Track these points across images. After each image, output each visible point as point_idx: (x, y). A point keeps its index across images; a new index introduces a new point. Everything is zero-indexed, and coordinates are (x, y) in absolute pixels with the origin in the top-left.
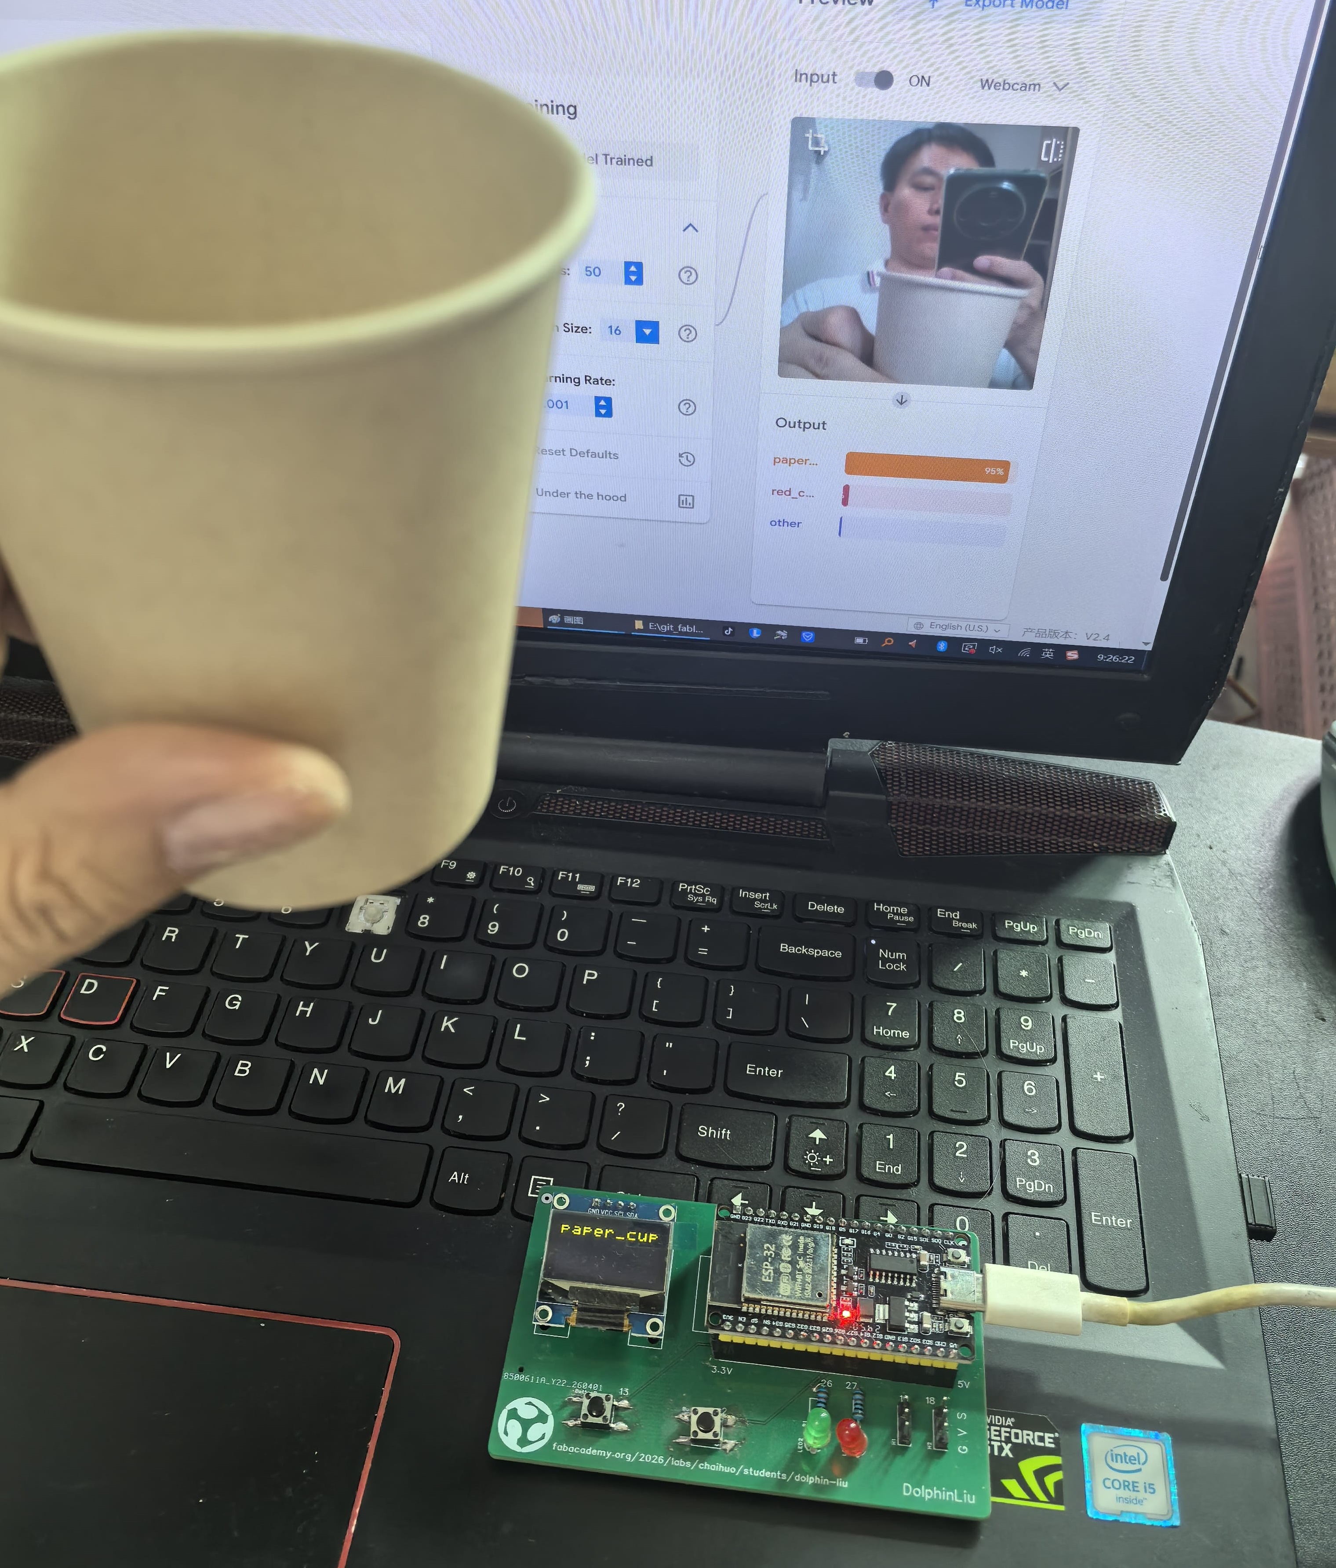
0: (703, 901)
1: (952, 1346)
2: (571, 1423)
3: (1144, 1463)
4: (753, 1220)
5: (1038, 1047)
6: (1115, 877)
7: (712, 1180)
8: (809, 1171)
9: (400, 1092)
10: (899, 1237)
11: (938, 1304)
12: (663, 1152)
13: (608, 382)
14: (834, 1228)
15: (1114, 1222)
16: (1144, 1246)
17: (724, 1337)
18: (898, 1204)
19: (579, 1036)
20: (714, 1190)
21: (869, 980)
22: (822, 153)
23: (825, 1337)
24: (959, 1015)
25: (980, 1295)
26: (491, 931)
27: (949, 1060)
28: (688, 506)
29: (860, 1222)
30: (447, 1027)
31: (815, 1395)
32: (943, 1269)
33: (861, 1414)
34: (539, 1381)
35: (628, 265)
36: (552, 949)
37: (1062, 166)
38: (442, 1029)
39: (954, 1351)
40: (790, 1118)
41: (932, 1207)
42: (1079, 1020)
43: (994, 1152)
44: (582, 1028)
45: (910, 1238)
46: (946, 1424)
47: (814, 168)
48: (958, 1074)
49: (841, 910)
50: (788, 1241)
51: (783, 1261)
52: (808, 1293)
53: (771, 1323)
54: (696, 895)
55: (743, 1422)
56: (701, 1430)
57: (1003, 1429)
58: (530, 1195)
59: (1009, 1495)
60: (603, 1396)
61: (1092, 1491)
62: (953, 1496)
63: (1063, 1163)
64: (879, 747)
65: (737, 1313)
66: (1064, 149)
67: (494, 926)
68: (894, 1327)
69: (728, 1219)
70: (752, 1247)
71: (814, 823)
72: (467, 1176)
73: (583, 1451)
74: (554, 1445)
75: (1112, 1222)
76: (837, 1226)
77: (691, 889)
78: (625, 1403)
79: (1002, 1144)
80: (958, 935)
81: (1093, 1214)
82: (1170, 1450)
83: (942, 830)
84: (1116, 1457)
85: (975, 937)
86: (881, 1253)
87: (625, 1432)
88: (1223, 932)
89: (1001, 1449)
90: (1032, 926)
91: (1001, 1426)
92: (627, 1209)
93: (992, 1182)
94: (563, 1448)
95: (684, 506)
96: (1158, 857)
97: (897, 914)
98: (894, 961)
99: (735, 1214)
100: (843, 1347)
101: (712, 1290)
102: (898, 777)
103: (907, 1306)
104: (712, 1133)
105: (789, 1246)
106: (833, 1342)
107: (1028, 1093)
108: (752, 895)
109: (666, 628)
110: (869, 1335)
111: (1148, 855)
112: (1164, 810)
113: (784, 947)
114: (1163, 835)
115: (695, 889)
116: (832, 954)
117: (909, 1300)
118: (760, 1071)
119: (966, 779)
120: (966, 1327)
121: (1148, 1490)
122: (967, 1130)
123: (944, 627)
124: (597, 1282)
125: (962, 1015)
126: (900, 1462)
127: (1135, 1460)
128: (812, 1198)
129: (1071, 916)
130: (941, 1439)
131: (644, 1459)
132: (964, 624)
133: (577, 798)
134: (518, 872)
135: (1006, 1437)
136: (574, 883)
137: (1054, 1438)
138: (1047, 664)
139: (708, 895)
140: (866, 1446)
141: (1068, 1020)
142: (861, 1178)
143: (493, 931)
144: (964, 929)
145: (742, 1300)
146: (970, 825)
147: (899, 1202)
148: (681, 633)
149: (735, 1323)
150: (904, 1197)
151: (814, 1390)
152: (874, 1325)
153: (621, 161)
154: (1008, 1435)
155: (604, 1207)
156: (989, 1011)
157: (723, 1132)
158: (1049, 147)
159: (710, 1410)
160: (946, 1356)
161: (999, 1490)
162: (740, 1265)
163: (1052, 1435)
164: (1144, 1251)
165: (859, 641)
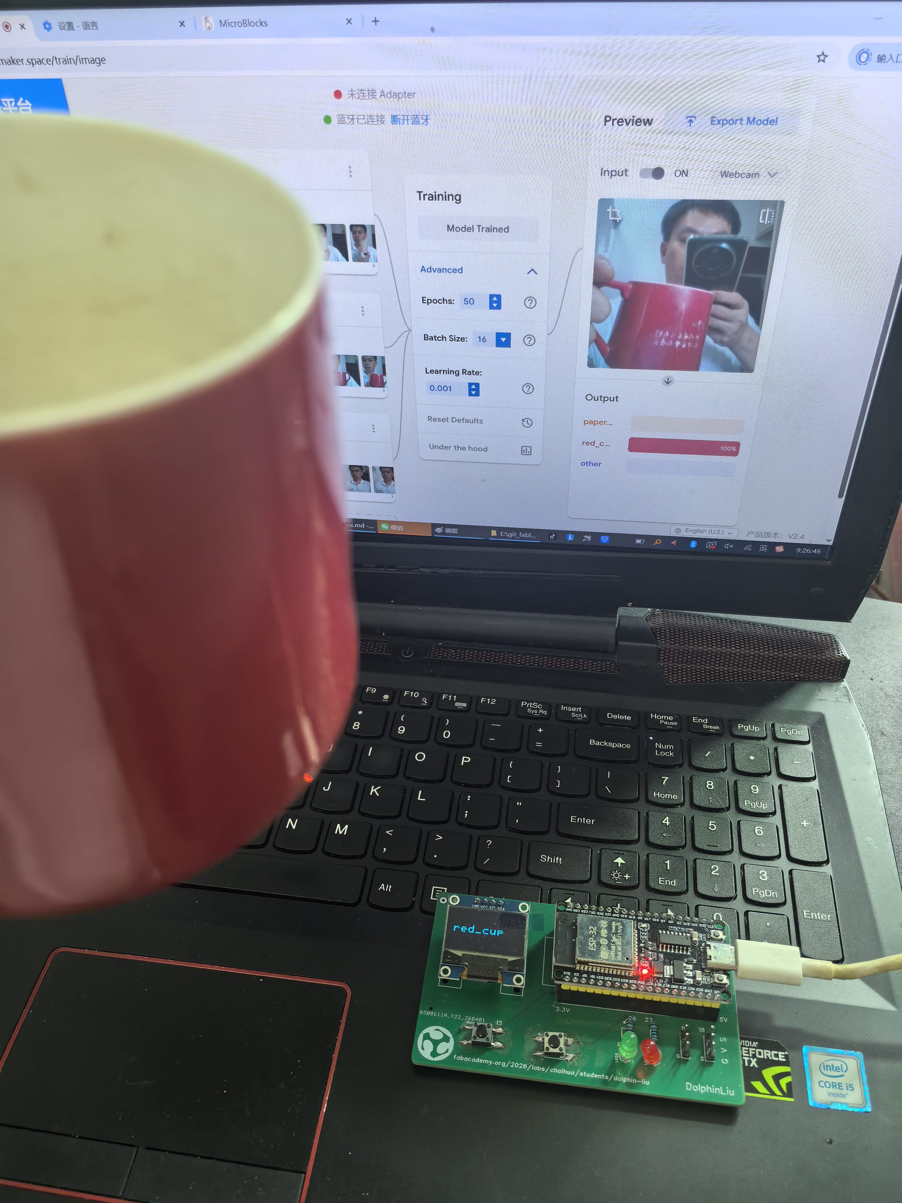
0: (538, 713)
1: (716, 992)
2: (465, 1042)
3: (845, 1071)
4: (581, 912)
5: (763, 804)
6: (809, 696)
7: (551, 890)
8: (615, 884)
9: (345, 834)
10: (678, 923)
11: (706, 965)
12: (518, 872)
13: (477, 373)
14: (634, 917)
15: (819, 916)
16: (839, 932)
17: (565, 986)
18: (674, 905)
19: (460, 799)
20: (553, 896)
21: (650, 763)
22: (618, 221)
23: (632, 986)
24: (710, 784)
25: (734, 960)
26: (400, 732)
27: (704, 813)
28: (527, 453)
29: (652, 913)
30: (374, 792)
31: (625, 1025)
32: (708, 943)
33: (656, 1037)
34: (443, 1016)
35: (491, 296)
36: (440, 744)
37: (773, 226)
38: (371, 794)
39: (718, 995)
40: (601, 850)
41: (697, 907)
42: (790, 787)
43: (736, 872)
44: (461, 793)
45: (685, 924)
46: (714, 1043)
47: (612, 231)
48: (711, 822)
49: (629, 718)
50: (605, 925)
51: (602, 937)
52: (620, 957)
53: (596, 977)
54: (533, 709)
55: (578, 1043)
56: (551, 1047)
57: (751, 1049)
58: (432, 898)
59: (756, 1091)
60: (486, 1024)
61: (811, 1090)
62: (720, 1090)
63: (783, 879)
64: (651, 614)
65: (573, 970)
66: (775, 215)
67: (402, 729)
68: (676, 980)
69: (565, 911)
70: (582, 928)
71: (609, 663)
72: (390, 887)
73: (474, 1060)
74: (455, 1056)
75: (817, 916)
76: (637, 916)
77: (529, 705)
78: (500, 1030)
79: (742, 867)
80: (707, 734)
81: (804, 911)
82: (862, 1062)
83: (694, 667)
84: (827, 1067)
85: (719, 735)
86: (666, 933)
87: (501, 1048)
88: (883, 734)
89: (750, 1062)
90: (756, 728)
91: (749, 1047)
92: (498, 905)
93: (736, 891)
94: (461, 1058)
95: (525, 453)
96: (838, 683)
97: (666, 720)
98: (665, 751)
99: (569, 908)
100: (643, 993)
101: (556, 956)
102: (665, 633)
103: (685, 967)
104: (550, 859)
105: (606, 928)
106: (637, 990)
107: (758, 834)
108: (570, 709)
109: (511, 535)
110: (660, 985)
111: (831, 682)
112: (842, 652)
113: (592, 742)
114: (841, 669)
115: (532, 705)
116: (624, 746)
117: (686, 963)
118: (580, 820)
119: (709, 633)
120: (725, 980)
121: (849, 1088)
122: (719, 858)
123: (695, 531)
124: (480, 951)
125: (712, 785)
126: (683, 1070)
127: (839, 1069)
128: (617, 901)
129: (781, 721)
130: (710, 1053)
131: (514, 1065)
132: (708, 529)
133: (452, 648)
134: (416, 695)
135: (752, 1054)
136: (453, 702)
137: (785, 1055)
138: (763, 555)
139: (541, 709)
140: (661, 1058)
141: (783, 787)
142: (649, 888)
143: (402, 732)
144: (711, 730)
145: (576, 962)
146: (712, 663)
147: (675, 903)
148: (521, 538)
149: (572, 977)
150: (678, 900)
151: (624, 1022)
152: (664, 979)
153: (488, 230)
154: (754, 1053)
155: (483, 903)
156: (730, 782)
157: (557, 859)
158: (765, 213)
159: (557, 1034)
160: (713, 999)
161: (750, 1089)
162: (574, 940)
163: (783, 1053)
164: (840, 935)
165: (639, 541)
